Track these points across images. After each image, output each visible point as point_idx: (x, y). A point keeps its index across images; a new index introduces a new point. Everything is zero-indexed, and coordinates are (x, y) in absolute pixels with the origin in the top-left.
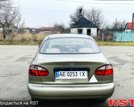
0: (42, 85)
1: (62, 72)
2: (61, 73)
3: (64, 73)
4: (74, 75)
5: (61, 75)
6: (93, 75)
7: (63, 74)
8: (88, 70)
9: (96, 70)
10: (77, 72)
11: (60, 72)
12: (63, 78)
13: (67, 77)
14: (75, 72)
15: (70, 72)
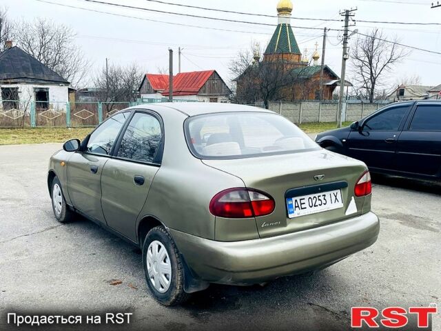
0: (259, 240)
1: (298, 198)
2: (296, 201)
3: (302, 201)
4: (320, 202)
5: (298, 206)
6: (353, 198)
7: (301, 204)
8: (341, 186)
9: (357, 185)
10: (325, 195)
11: (294, 199)
12: (302, 212)
13: (309, 211)
14: (321, 194)
15: (312, 196)
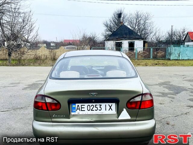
0: (52, 123)
1: (80, 105)
2: (78, 106)
4: (96, 109)
5: (79, 109)
6: (124, 109)
7: (82, 108)
10: (101, 105)
11: (77, 105)
12: (81, 113)
13: (87, 112)
14: (98, 104)
15: (91, 104)
